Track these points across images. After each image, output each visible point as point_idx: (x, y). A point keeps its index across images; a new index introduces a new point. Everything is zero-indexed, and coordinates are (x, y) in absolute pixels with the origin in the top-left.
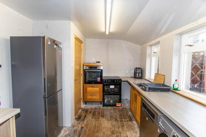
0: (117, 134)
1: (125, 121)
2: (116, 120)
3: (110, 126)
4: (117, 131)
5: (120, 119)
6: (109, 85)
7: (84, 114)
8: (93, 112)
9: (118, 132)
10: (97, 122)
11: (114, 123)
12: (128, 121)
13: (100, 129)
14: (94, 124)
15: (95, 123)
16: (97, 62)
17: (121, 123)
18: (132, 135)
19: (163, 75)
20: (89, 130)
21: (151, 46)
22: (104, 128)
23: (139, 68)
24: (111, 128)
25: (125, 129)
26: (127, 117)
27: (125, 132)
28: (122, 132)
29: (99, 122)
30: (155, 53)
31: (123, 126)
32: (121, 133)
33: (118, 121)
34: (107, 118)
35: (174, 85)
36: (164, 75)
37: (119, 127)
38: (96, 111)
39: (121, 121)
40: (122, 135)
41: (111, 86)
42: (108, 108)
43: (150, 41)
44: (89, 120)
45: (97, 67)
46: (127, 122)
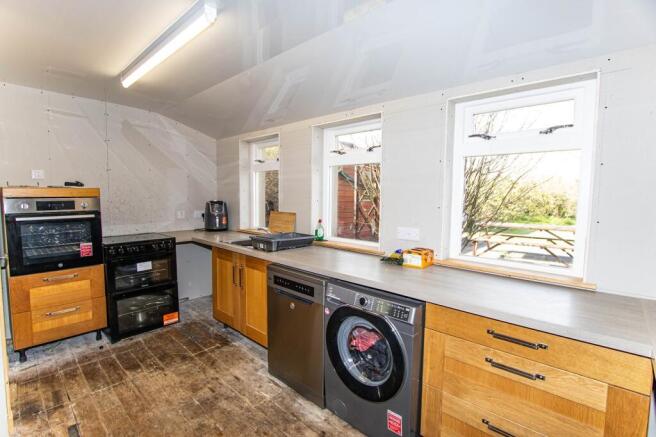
0: (209, 386)
1: (212, 351)
2: (184, 358)
3: (177, 379)
4: (203, 380)
5: (195, 351)
6: (134, 262)
7: (40, 391)
8: (80, 371)
9: (209, 379)
10: (122, 390)
11: (184, 367)
12: (218, 348)
13: (149, 398)
14: (115, 398)
15: (120, 395)
16: (67, 184)
17: (203, 358)
18: (245, 369)
19: (290, 214)
20: (109, 421)
21: (249, 142)
22: (159, 391)
23: (220, 203)
24: (181, 382)
25: (223, 365)
26: (213, 341)
27: (226, 372)
28: (217, 376)
29: (131, 385)
30: (260, 161)
31: (213, 363)
32: (217, 379)
33: (192, 359)
34: (151, 365)
35: (316, 231)
36: (295, 214)
37: (204, 371)
38: (96, 364)
39: (201, 355)
40: (223, 381)
41: (138, 265)
42: (135, 341)
43: (245, 132)
44: (86, 397)
45: (73, 203)
46: (217, 351)
